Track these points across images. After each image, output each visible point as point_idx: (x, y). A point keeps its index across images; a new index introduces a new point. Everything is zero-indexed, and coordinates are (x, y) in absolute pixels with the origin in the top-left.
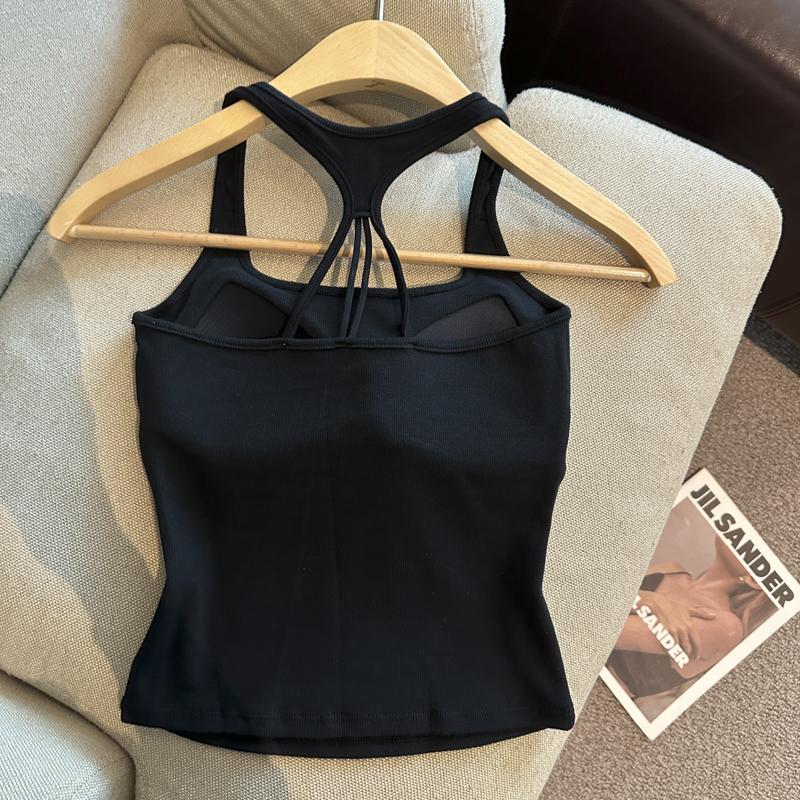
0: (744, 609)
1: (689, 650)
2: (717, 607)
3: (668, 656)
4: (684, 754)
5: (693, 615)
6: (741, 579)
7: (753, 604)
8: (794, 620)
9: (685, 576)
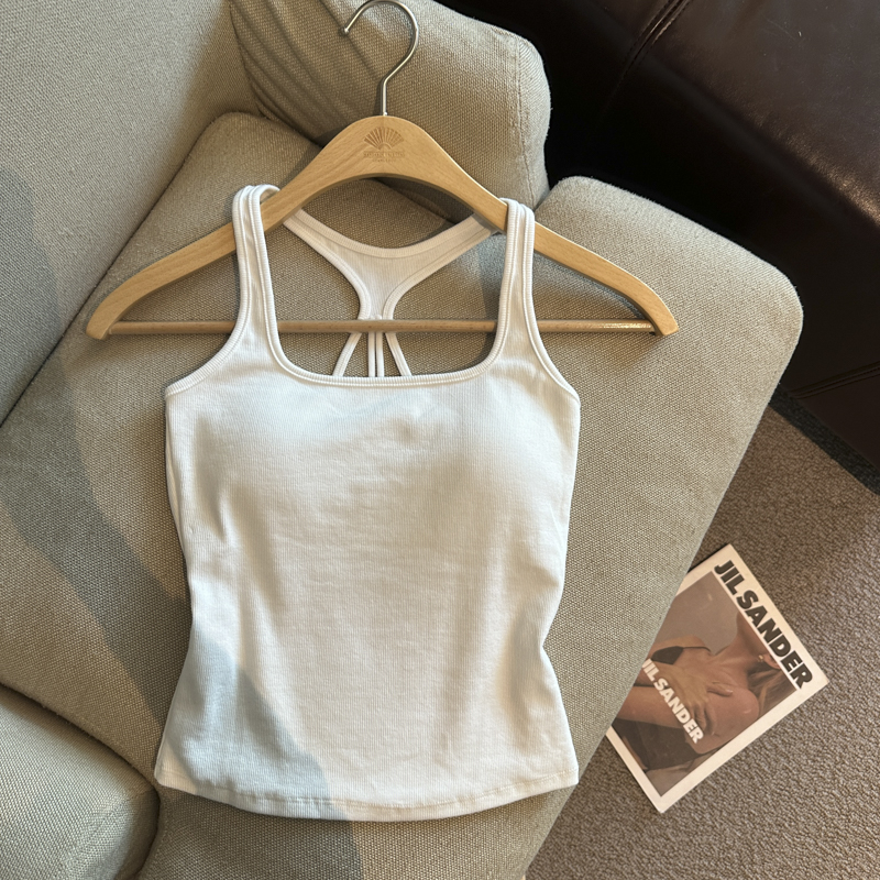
0: (761, 688)
1: (704, 725)
2: (736, 684)
3: (683, 730)
4: (692, 829)
5: (710, 691)
6: (761, 657)
7: (771, 683)
8: (810, 702)
9: (704, 652)
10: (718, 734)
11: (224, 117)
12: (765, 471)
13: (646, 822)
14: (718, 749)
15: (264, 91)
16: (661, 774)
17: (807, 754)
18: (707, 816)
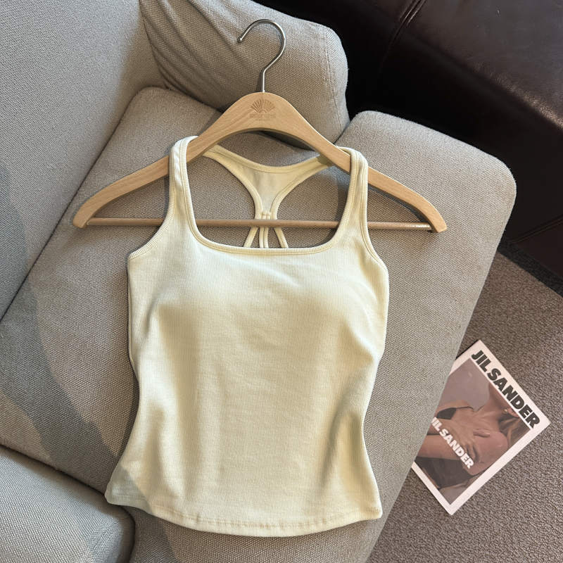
0: (508, 430)
1: (474, 457)
2: (491, 429)
3: (461, 461)
4: (472, 524)
5: (476, 434)
6: (506, 410)
7: (514, 426)
8: (540, 437)
9: (469, 410)
10: (483, 462)
11: (143, 90)
12: (498, 292)
13: (442, 522)
14: (484, 471)
15: (167, 72)
16: (449, 490)
17: (541, 470)
18: (481, 515)
